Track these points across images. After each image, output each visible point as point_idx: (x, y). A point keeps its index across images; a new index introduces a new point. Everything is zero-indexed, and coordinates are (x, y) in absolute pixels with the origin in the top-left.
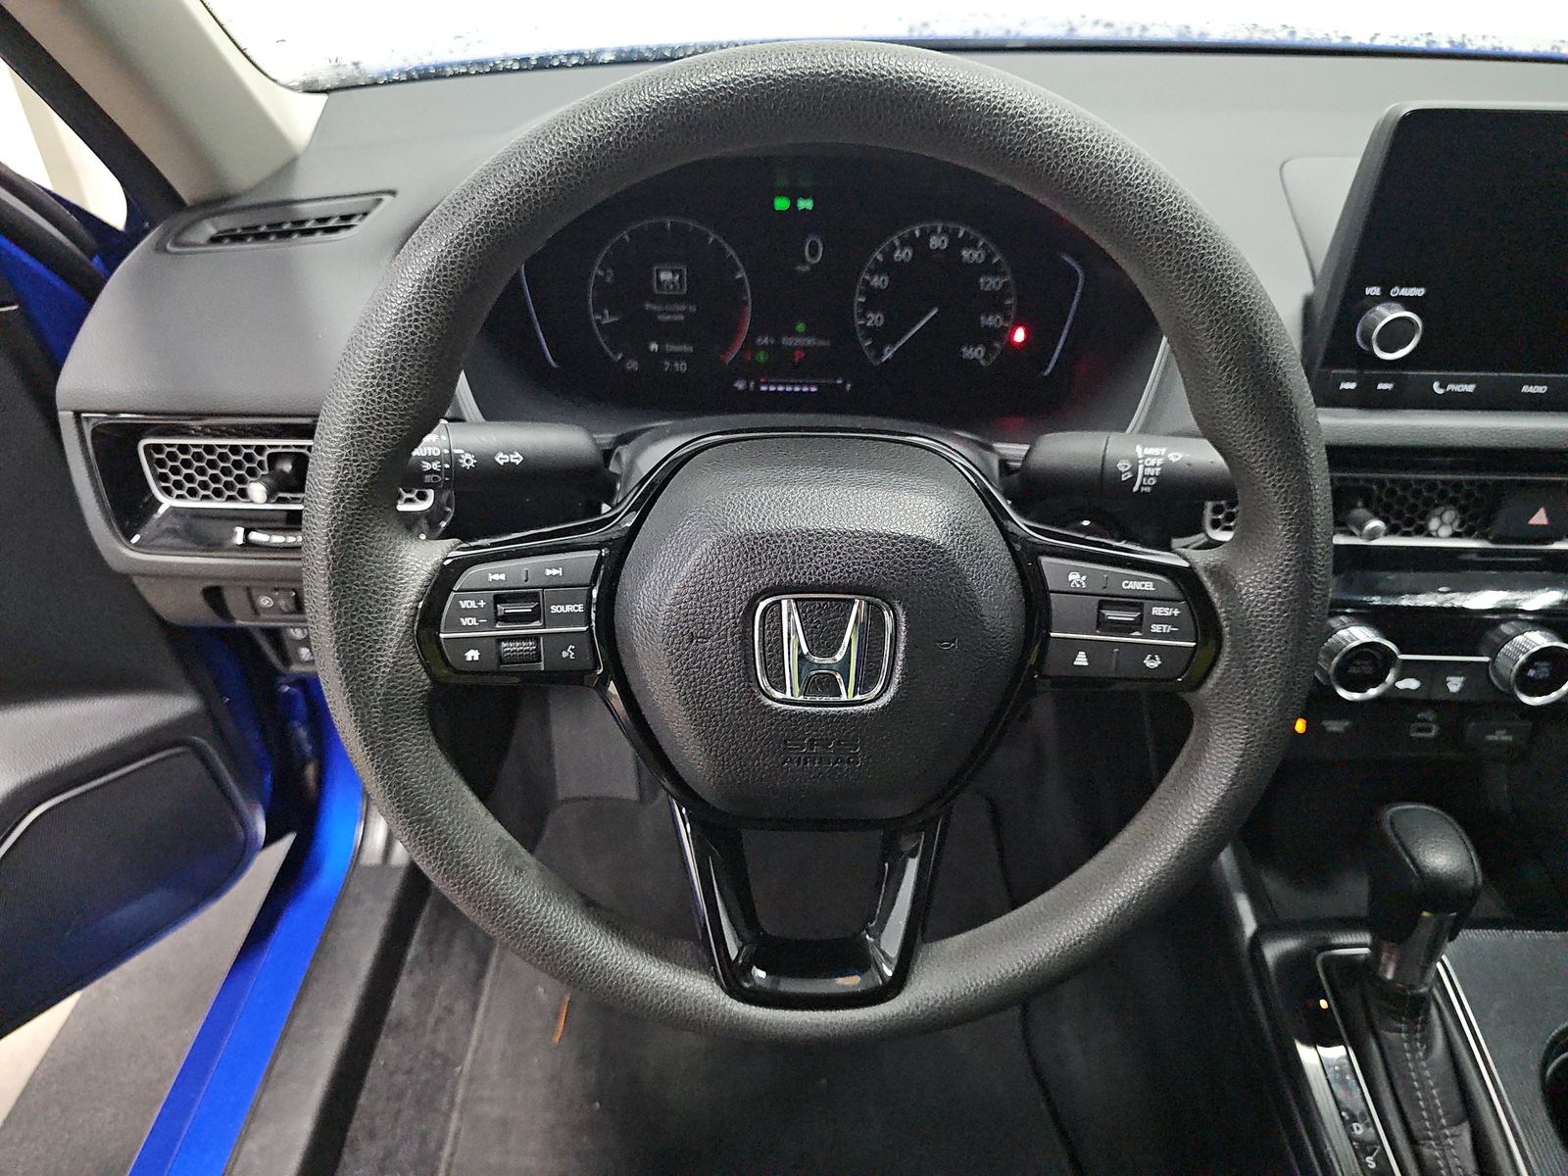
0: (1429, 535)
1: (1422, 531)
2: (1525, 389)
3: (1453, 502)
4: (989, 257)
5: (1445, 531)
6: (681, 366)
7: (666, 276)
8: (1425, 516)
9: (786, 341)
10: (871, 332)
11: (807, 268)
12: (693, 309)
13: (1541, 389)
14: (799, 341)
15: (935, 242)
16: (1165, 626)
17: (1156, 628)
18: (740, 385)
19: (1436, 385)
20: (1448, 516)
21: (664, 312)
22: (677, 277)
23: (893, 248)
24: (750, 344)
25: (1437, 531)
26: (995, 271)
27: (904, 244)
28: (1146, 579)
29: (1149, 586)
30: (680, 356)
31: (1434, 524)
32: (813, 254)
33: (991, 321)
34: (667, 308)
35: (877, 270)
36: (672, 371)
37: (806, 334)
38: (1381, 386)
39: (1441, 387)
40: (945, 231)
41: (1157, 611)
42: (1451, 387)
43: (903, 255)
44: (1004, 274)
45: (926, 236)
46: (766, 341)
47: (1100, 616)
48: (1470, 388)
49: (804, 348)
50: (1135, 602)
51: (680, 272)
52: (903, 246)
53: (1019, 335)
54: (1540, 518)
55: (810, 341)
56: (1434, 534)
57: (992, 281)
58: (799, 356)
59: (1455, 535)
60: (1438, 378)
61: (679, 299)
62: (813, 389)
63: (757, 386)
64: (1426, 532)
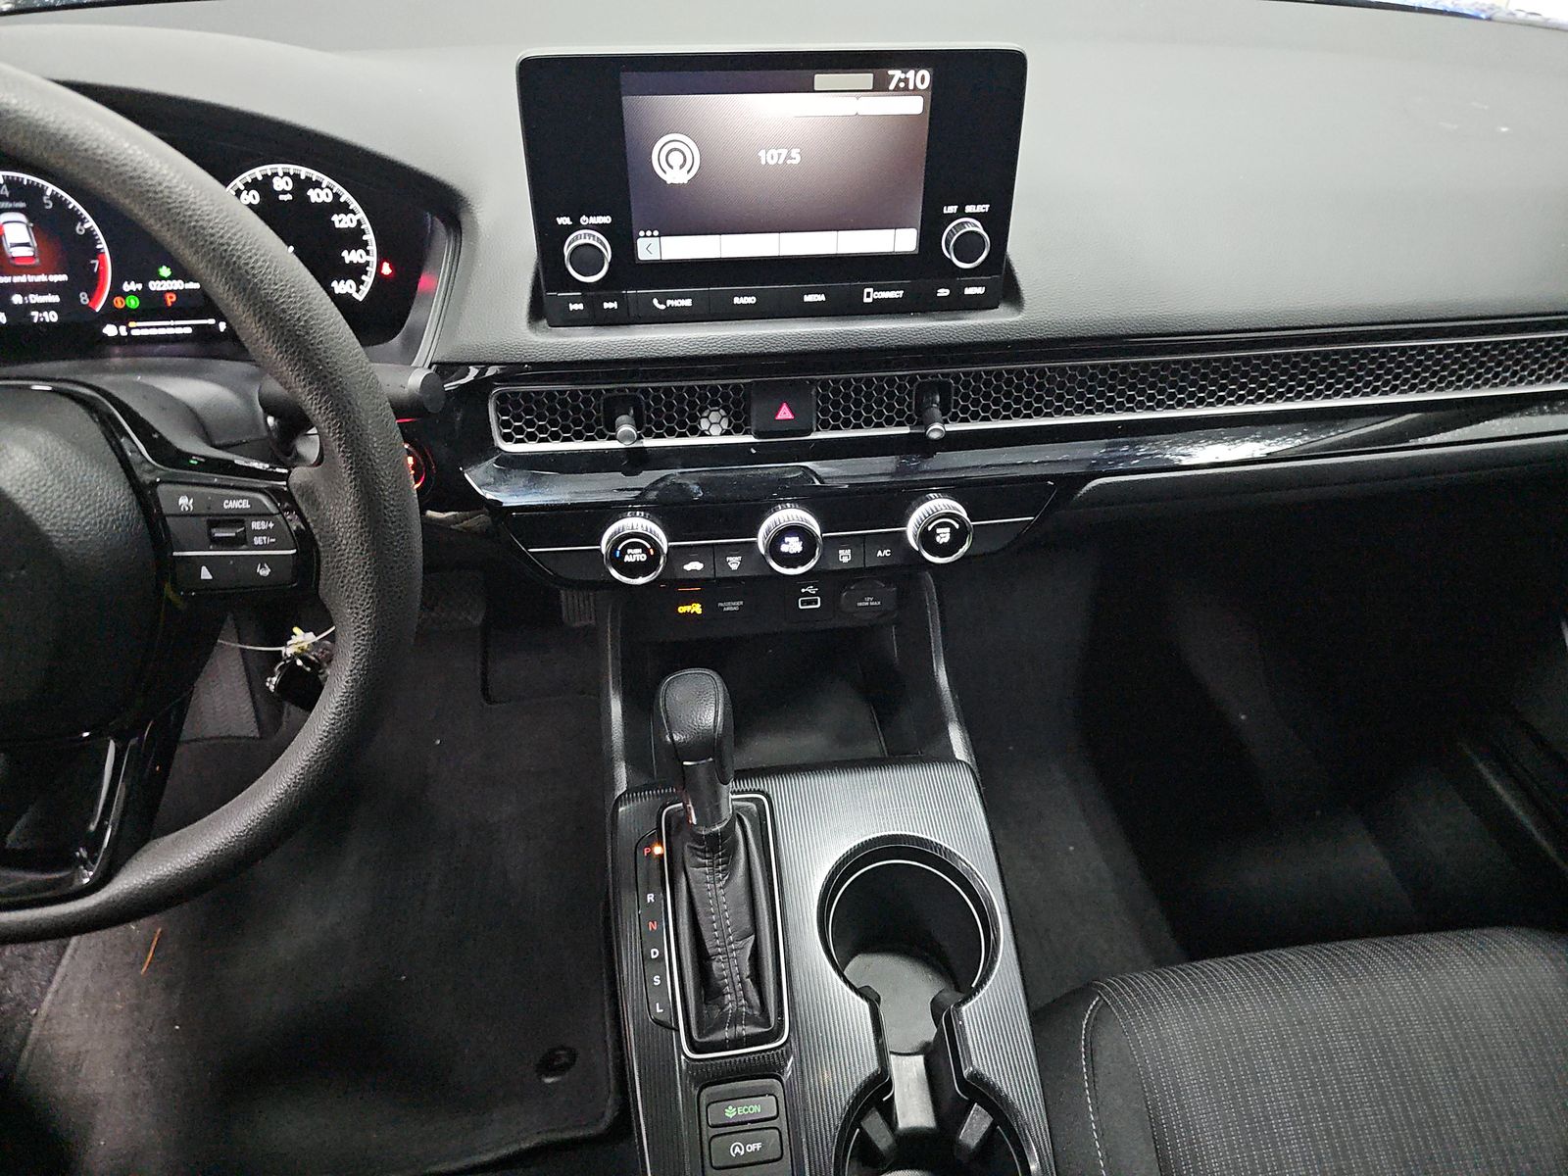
0: (703, 434)
1: (695, 431)
2: (737, 300)
3: (715, 403)
4: (337, 195)
5: (715, 430)
6: (52, 317)
8: (695, 419)
9: (154, 286)
13: (751, 300)
14: (166, 285)
15: (279, 184)
16: (265, 538)
17: (258, 541)
19: (655, 301)
20: (714, 417)
23: (239, 191)
24: (117, 291)
25: (708, 430)
26: (345, 209)
28: (243, 498)
29: (245, 504)
30: (46, 307)
31: (704, 425)
33: (353, 256)
36: (43, 321)
37: (170, 278)
38: (606, 305)
39: (660, 303)
40: (286, 173)
41: (256, 525)
42: (669, 302)
43: (250, 198)
44: (355, 212)
45: (268, 178)
46: (133, 287)
47: (210, 534)
48: (688, 302)
49: (177, 292)
50: (237, 519)
54: (785, 413)
55: (178, 285)
56: (707, 433)
57: (345, 219)
58: (170, 300)
59: (727, 433)
60: (656, 295)
62: (188, 331)
63: (128, 331)
64: (699, 432)
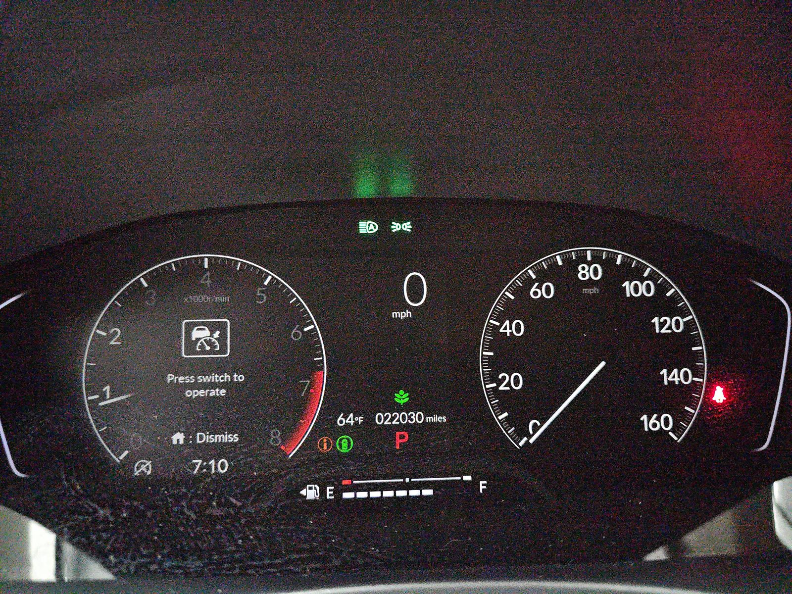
4: (661, 289)
6: (221, 466)
7: (200, 334)
9: (382, 419)
10: (506, 400)
11: (408, 314)
12: (240, 378)
14: (399, 418)
15: (585, 272)
18: (311, 493)
21: (192, 387)
22: (217, 334)
23: (529, 282)
24: (326, 426)
26: (670, 308)
27: (543, 276)
30: (218, 450)
32: (415, 297)
33: (674, 376)
34: (202, 379)
35: (509, 312)
36: (205, 473)
37: (407, 408)
40: (596, 259)
43: (544, 291)
44: (683, 313)
45: (571, 265)
46: (351, 420)
49: (408, 428)
51: (222, 327)
52: (541, 279)
53: (719, 396)
55: (416, 417)
57: (671, 322)
58: (400, 440)
61: (219, 367)
62: (428, 492)
63: (338, 492)
